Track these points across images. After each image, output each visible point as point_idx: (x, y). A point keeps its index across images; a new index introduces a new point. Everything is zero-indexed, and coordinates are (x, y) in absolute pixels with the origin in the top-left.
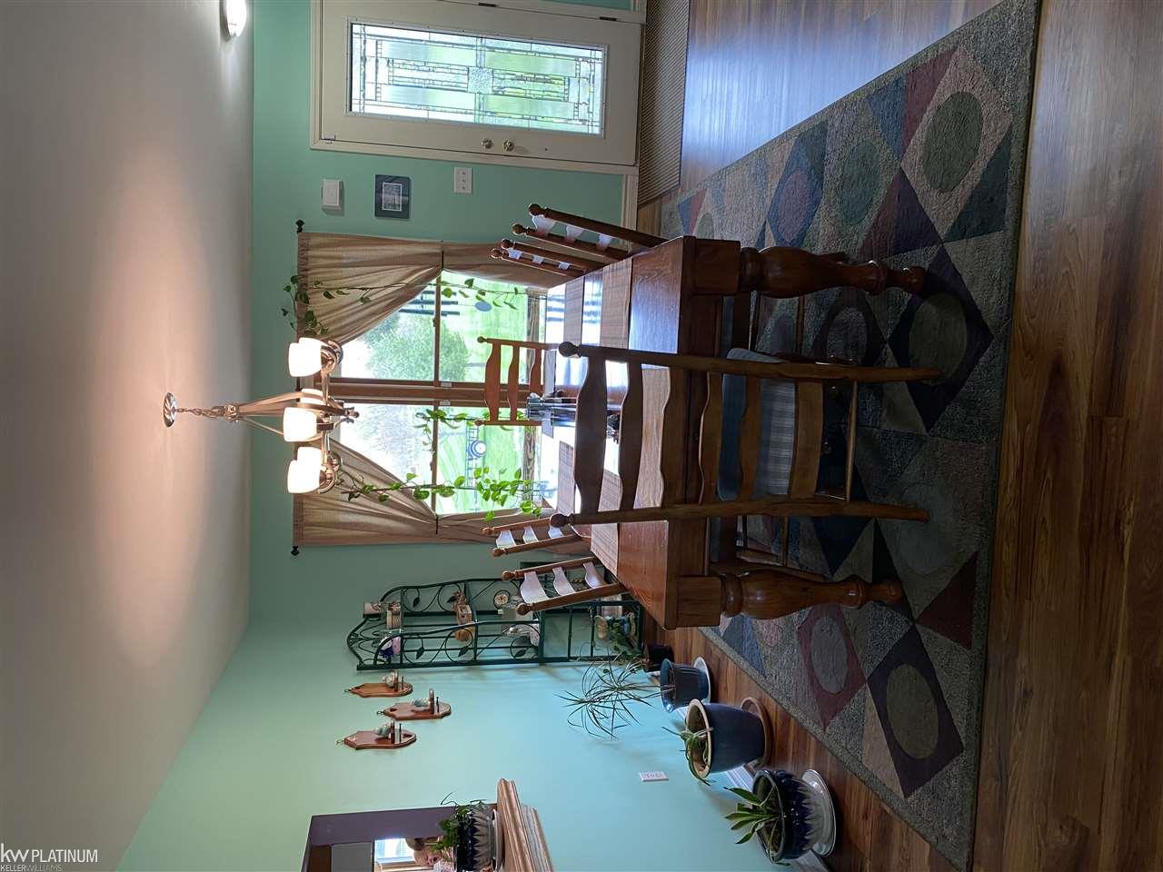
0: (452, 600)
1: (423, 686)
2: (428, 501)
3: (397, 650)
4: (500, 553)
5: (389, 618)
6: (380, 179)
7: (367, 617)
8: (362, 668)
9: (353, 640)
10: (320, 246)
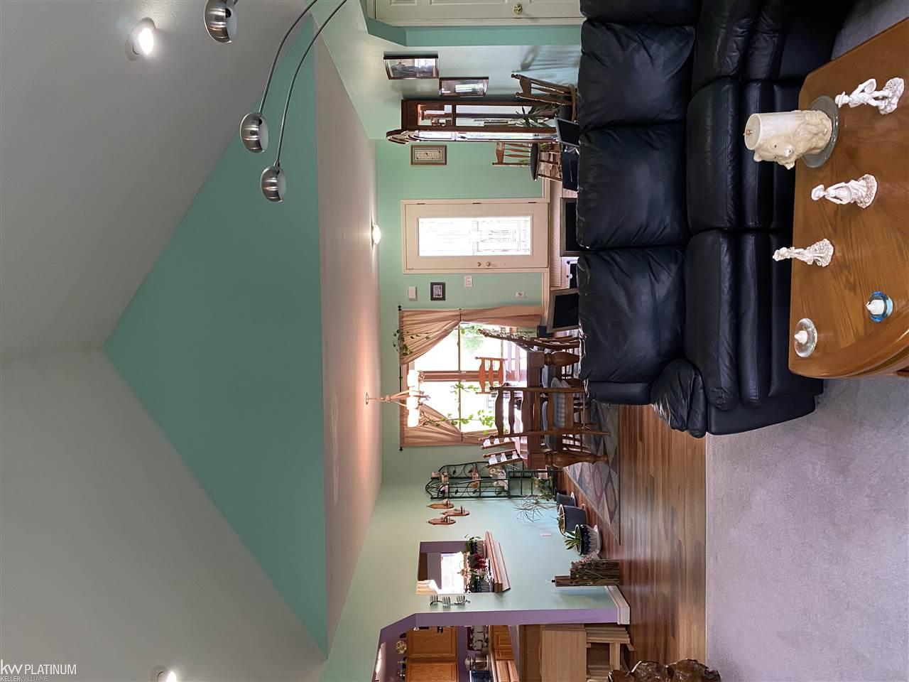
0: (470, 471)
1: (457, 505)
2: (457, 426)
3: (447, 491)
4: (484, 448)
5: (443, 478)
6: (432, 284)
7: (433, 479)
8: (432, 498)
9: (427, 488)
10: (407, 316)
